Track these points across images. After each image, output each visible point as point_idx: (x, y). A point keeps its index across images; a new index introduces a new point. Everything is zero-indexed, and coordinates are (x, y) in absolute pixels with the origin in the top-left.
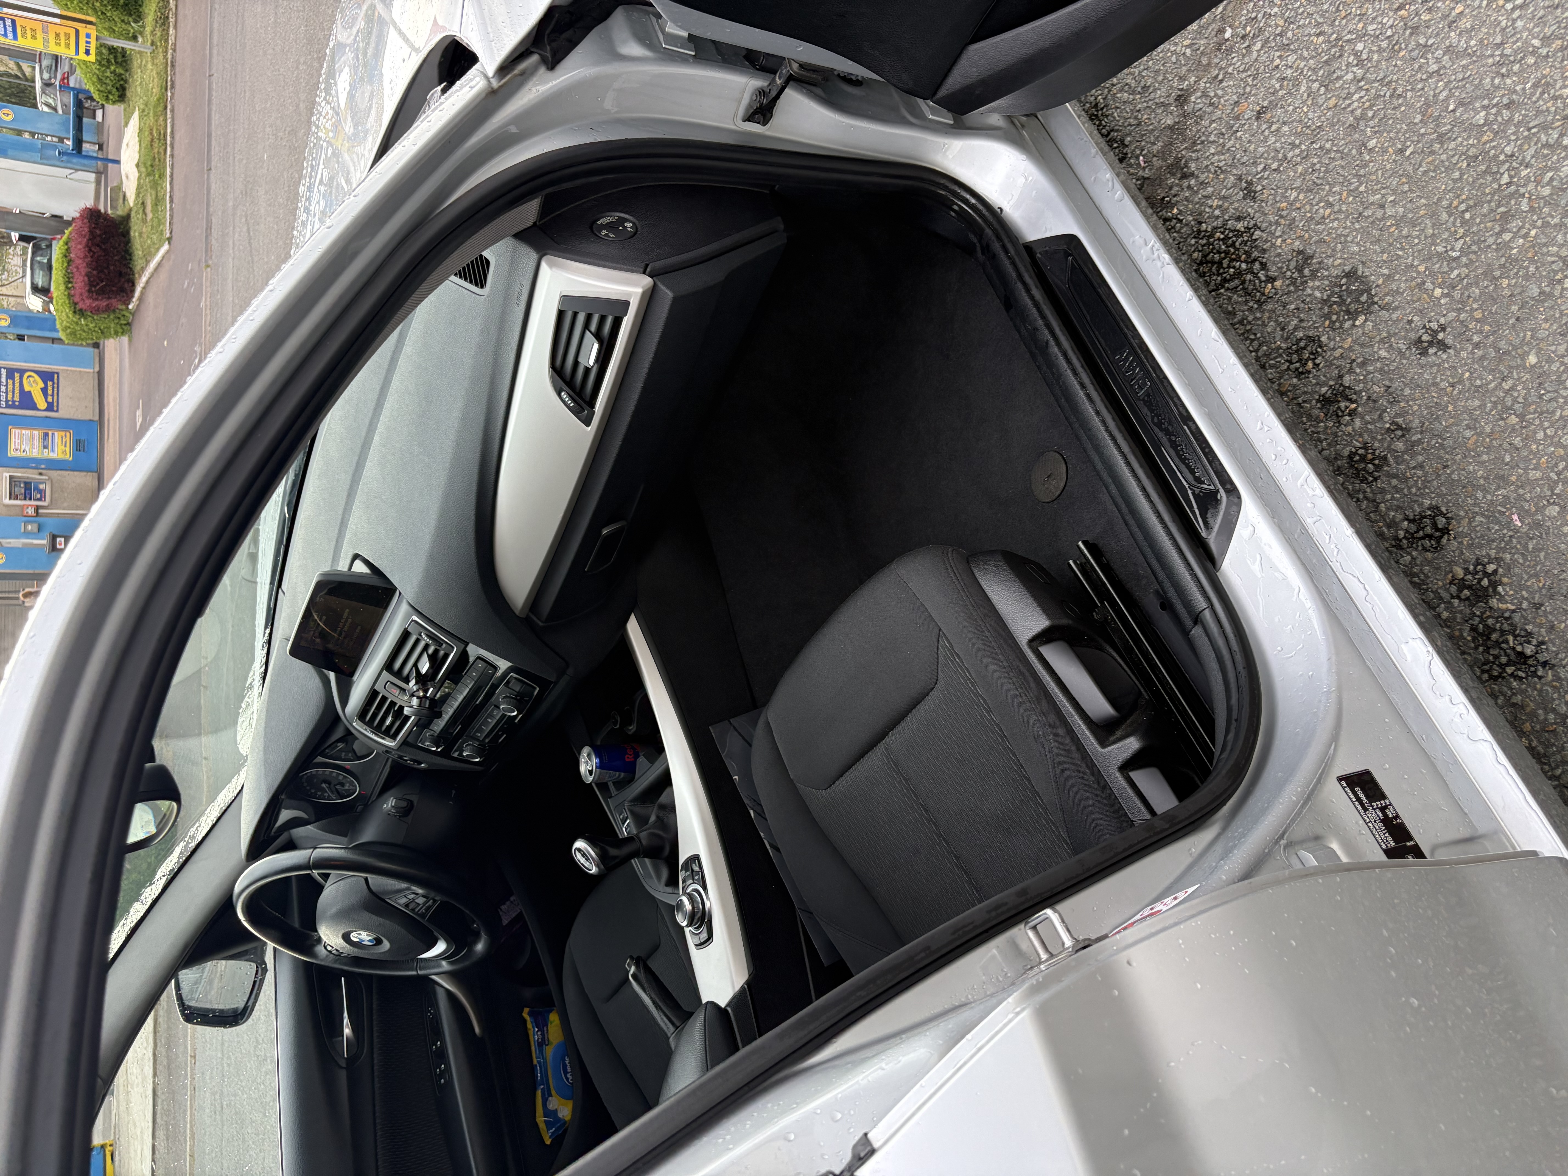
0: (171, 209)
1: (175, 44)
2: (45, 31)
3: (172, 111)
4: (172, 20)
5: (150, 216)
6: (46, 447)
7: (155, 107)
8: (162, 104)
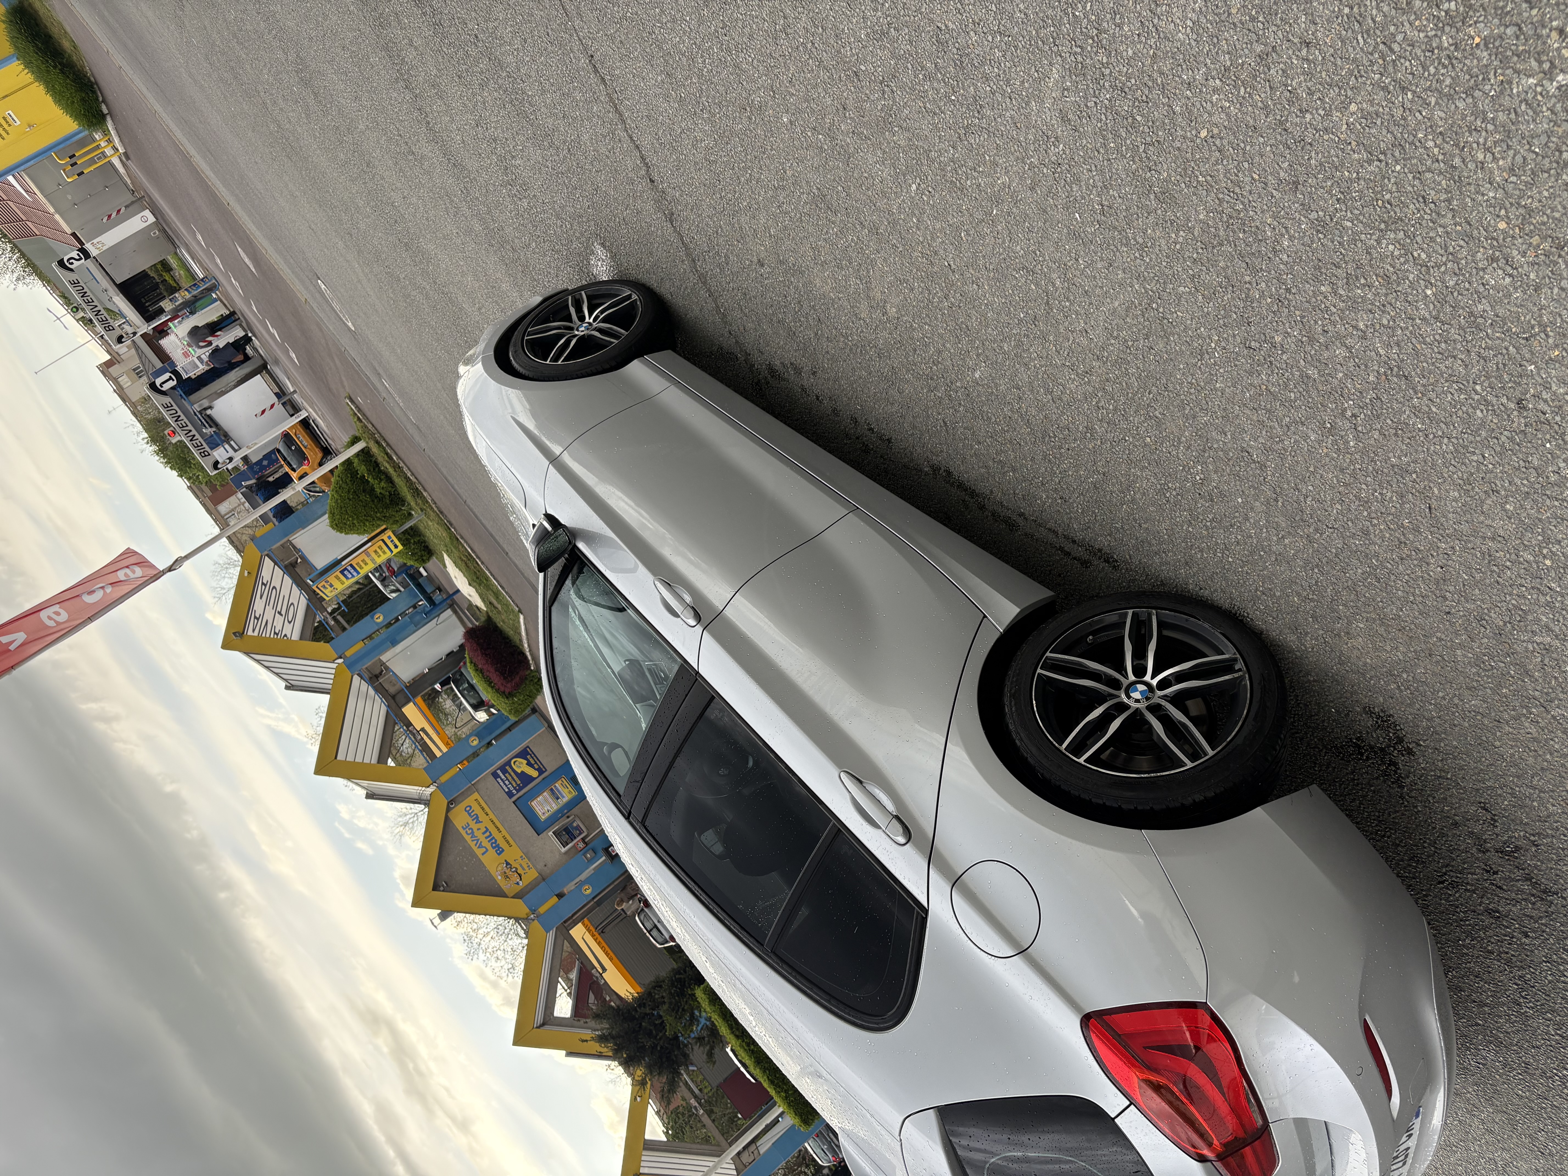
0: (506, 593)
1: (433, 500)
2: (368, 555)
3: (462, 538)
4: (420, 488)
5: (499, 606)
6: (558, 798)
7: (452, 544)
8: (454, 539)
